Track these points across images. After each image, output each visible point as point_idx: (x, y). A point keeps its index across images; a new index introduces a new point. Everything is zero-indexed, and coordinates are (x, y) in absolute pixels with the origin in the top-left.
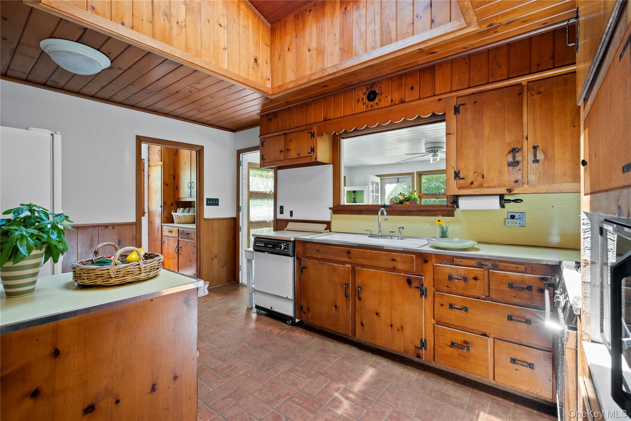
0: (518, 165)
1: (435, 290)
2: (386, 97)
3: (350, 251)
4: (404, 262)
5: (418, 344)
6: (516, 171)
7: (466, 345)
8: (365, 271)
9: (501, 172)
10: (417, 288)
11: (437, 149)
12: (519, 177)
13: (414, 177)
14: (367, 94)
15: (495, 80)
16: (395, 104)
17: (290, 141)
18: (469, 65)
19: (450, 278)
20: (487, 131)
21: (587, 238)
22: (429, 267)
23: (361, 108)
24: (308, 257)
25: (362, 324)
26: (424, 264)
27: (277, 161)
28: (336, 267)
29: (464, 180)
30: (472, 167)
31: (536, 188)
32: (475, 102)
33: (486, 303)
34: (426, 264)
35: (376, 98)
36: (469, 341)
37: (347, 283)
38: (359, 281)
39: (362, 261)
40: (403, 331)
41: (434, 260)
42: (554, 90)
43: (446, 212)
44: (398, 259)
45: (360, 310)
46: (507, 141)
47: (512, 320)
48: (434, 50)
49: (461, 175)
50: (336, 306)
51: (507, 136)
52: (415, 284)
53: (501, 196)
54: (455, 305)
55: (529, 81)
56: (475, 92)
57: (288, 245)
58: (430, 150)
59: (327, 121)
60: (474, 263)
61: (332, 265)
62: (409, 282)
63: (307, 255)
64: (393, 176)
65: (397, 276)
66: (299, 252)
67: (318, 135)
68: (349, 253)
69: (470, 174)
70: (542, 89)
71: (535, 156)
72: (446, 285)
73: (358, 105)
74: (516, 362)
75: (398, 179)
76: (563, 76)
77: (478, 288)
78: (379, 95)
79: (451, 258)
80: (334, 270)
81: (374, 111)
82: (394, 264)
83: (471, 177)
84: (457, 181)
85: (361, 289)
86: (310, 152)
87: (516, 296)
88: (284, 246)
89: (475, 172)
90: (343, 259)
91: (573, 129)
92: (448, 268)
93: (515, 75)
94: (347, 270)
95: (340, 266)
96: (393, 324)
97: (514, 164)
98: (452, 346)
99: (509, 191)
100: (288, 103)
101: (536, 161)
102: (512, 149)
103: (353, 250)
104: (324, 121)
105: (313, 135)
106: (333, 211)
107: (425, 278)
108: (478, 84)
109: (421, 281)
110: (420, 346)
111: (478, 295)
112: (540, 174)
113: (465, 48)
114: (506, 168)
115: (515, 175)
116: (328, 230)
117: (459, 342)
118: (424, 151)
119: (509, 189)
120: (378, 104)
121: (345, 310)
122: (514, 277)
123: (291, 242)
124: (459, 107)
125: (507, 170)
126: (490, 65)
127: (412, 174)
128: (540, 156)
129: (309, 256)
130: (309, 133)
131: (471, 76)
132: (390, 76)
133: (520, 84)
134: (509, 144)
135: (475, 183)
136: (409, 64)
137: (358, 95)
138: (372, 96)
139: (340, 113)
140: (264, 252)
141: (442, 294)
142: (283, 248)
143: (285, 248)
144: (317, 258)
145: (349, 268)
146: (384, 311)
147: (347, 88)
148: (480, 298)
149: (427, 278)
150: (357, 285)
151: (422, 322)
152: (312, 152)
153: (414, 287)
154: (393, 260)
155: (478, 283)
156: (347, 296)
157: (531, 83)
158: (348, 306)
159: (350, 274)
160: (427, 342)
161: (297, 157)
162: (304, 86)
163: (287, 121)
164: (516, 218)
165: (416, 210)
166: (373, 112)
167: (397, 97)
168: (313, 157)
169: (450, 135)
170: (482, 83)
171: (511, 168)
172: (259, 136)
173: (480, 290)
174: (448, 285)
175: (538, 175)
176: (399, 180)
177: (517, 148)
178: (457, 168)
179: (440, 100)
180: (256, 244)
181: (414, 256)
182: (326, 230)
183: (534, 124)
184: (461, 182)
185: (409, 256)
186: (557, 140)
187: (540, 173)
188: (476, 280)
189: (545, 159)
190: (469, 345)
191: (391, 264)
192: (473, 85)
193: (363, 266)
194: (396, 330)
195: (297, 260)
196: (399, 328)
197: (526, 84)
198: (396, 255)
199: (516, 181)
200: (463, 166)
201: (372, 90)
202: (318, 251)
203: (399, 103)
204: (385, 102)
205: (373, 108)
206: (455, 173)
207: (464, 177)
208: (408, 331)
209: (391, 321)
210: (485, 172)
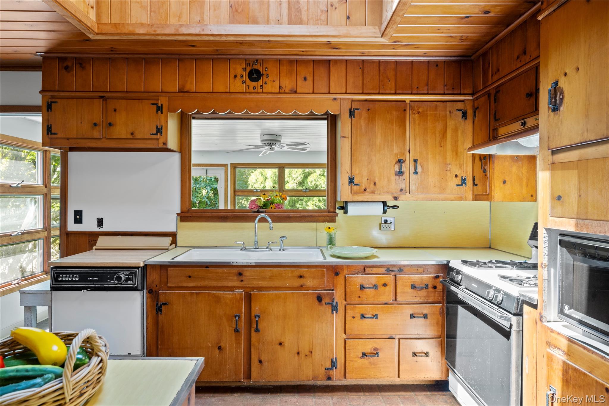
0: (403, 175)
1: (345, 303)
2: (274, 81)
3: (241, 272)
4: (314, 278)
5: (328, 365)
6: (401, 180)
7: (375, 353)
8: (264, 294)
9: (389, 181)
10: (329, 304)
11: (275, 142)
12: (403, 186)
13: (228, 169)
14: (248, 71)
15: (385, 92)
16: (285, 93)
17: (115, 110)
18: (363, 71)
19: (362, 287)
20: (379, 140)
21: (546, 247)
22: (340, 279)
23: (238, 86)
24: (170, 288)
25: (260, 362)
26: (335, 277)
27: (85, 138)
28: (220, 296)
29: (358, 186)
30: (365, 173)
31: (415, 197)
32: (369, 110)
33: (393, 307)
34: (338, 276)
35: (260, 79)
36: (378, 348)
37: (237, 314)
38: (256, 309)
39: (260, 282)
40: (312, 356)
41: (345, 272)
42: (429, 112)
43: (328, 218)
44: (306, 275)
45: (257, 344)
46: (395, 152)
47: (414, 317)
48: (339, 46)
49: (356, 181)
50: (220, 348)
51: (394, 148)
52: (326, 300)
53: (384, 203)
54: (366, 314)
55: (411, 100)
56: (368, 99)
57: (133, 274)
58: (268, 142)
59: (186, 94)
60: (383, 270)
61: (213, 294)
62: (319, 299)
63: (169, 285)
64: (200, 166)
65: (305, 294)
66: (153, 281)
67: (169, 110)
68: (240, 274)
69: (363, 181)
70: (420, 110)
71: (416, 169)
72: (358, 296)
73: (234, 81)
74: (417, 354)
75: (206, 171)
76: (434, 102)
77: (387, 295)
78: (265, 76)
79: (362, 268)
80: (218, 299)
81: (257, 94)
82: (301, 281)
83: (364, 183)
84: (351, 187)
85: (259, 317)
86: (155, 132)
87: (417, 296)
88: (125, 275)
89: (368, 179)
90: (230, 284)
91: (440, 148)
92: (359, 279)
93: (401, 92)
94: (238, 297)
95: (226, 294)
96: (300, 350)
97: (400, 173)
98: (362, 357)
99: (395, 198)
100: (112, 51)
101: (416, 173)
102: (399, 159)
103: (247, 270)
104: (178, 92)
105: (159, 109)
106: (181, 218)
107: (336, 293)
108: (371, 92)
109: (332, 296)
110: (331, 367)
111: (385, 301)
112: (418, 185)
113: (362, 53)
114: (393, 177)
115: (401, 184)
116: (173, 245)
117: (369, 351)
118: (260, 143)
119: (395, 197)
120: (262, 88)
121: (235, 350)
122: (415, 279)
123: (140, 269)
124: (354, 111)
125: (394, 179)
126: (381, 77)
127: (225, 165)
128: (419, 170)
129: (173, 285)
130: (153, 104)
131: (365, 82)
132: (279, 57)
133: (405, 101)
134: (396, 155)
135: (368, 190)
136: (306, 51)
137: (235, 69)
138: (255, 75)
139: (206, 87)
140: (79, 289)
141: (354, 306)
142: (123, 280)
143: (127, 280)
144: (187, 287)
145: (241, 294)
146: (289, 339)
147: (219, 56)
148: (388, 303)
149: (338, 292)
150: (253, 314)
151: (333, 340)
152: (159, 134)
153: (324, 305)
154: (301, 277)
155: (387, 288)
156: (237, 331)
157: (413, 102)
158: (238, 343)
159: (242, 302)
160: (338, 360)
161: (128, 137)
162: (165, 37)
163: (107, 78)
164: (388, 222)
165: (298, 215)
166: (257, 96)
167: (287, 84)
168: (161, 141)
169: (345, 139)
170: (375, 92)
171: (397, 177)
172: (40, 92)
173: (388, 295)
174: (360, 296)
175: (417, 185)
176: (208, 173)
177: (402, 159)
178: (351, 174)
179: (335, 99)
180: (60, 279)
181: (325, 269)
182: (171, 245)
183: (415, 140)
184: (355, 188)
185: (319, 270)
186: (430, 156)
187: (419, 183)
188: (385, 286)
189: (422, 172)
190: (378, 351)
191: (298, 283)
192: (367, 92)
193: (260, 289)
194: (303, 356)
195: (148, 295)
196: (307, 354)
197: (409, 102)
198: (303, 271)
199: (401, 190)
200: (357, 172)
201: (255, 68)
202: (190, 277)
203: (289, 92)
204: (272, 87)
205: (256, 91)
206: (350, 178)
207: (358, 183)
208: (317, 355)
209: (298, 348)
210: (376, 179)
